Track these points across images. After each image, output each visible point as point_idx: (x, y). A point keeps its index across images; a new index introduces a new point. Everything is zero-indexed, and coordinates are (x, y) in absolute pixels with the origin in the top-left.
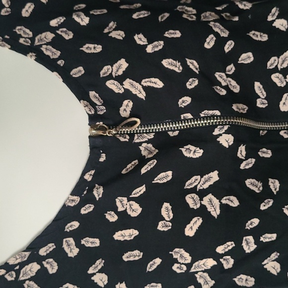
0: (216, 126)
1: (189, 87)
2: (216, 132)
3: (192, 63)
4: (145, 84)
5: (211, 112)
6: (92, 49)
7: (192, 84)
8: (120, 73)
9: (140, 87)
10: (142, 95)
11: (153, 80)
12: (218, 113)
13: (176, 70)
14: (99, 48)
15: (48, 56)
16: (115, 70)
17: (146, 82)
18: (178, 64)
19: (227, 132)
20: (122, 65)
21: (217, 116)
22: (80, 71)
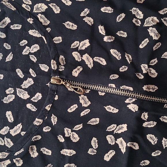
0: (128, 98)
1: (121, 70)
2: (127, 101)
3: (128, 57)
4: (95, 60)
5: (127, 88)
6: (71, 26)
7: (123, 69)
8: (83, 48)
9: (92, 61)
10: (91, 66)
11: (101, 59)
12: (131, 89)
13: (117, 58)
14: (75, 27)
15: (41, 23)
16: (81, 46)
17: (96, 59)
18: (120, 55)
19: (133, 103)
20: (86, 43)
21: (130, 91)
22: (59, 40)
